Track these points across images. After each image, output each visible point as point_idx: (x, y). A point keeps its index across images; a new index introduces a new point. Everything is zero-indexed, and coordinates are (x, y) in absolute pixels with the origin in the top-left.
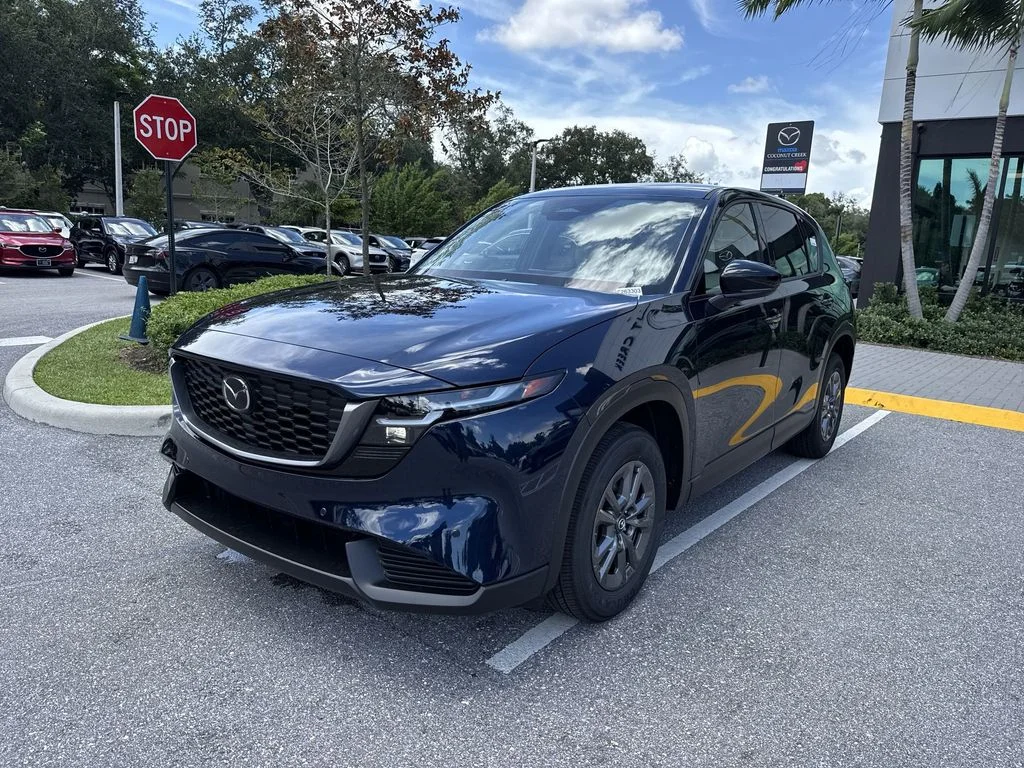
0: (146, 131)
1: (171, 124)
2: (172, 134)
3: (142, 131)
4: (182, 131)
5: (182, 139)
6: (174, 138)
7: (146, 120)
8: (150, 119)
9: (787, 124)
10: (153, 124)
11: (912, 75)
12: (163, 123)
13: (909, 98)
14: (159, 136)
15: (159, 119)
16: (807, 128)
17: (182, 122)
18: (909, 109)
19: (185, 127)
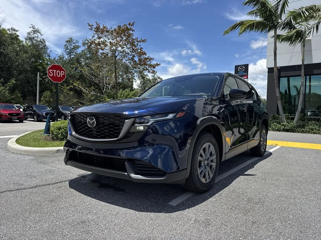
0: (51, 74)
1: (58, 72)
2: (59, 75)
3: (50, 74)
4: (62, 74)
5: (62, 77)
6: (59, 76)
7: (51, 71)
8: (52, 71)
9: (240, 65)
10: (53, 72)
11: (275, 53)
12: (56, 72)
13: (275, 60)
14: (55, 76)
15: (55, 71)
16: (247, 66)
17: (62, 72)
18: (275, 63)
19: (63, 73)
